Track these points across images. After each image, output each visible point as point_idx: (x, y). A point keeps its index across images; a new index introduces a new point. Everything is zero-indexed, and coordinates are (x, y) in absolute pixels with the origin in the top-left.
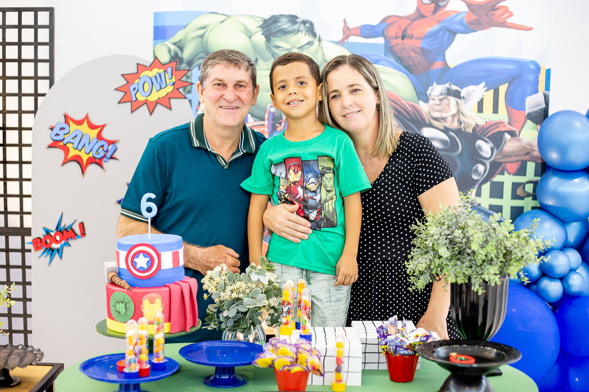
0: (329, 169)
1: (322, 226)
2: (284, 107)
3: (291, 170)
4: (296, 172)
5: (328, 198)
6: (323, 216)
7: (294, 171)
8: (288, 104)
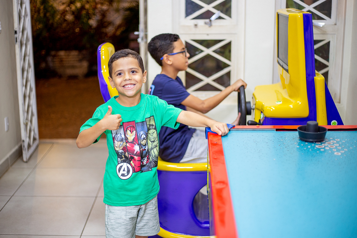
0: (152, 126)
1: (152, 167)
2: (121, 89)
3: (128, 131)
4: (131, 132)
5: (153, 146)
6: (151, 160)
7: (130, 131)
8: (123, 86)
